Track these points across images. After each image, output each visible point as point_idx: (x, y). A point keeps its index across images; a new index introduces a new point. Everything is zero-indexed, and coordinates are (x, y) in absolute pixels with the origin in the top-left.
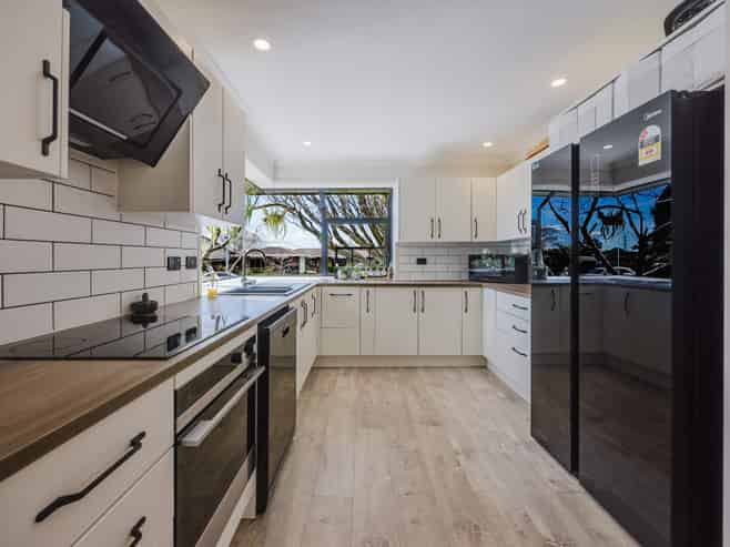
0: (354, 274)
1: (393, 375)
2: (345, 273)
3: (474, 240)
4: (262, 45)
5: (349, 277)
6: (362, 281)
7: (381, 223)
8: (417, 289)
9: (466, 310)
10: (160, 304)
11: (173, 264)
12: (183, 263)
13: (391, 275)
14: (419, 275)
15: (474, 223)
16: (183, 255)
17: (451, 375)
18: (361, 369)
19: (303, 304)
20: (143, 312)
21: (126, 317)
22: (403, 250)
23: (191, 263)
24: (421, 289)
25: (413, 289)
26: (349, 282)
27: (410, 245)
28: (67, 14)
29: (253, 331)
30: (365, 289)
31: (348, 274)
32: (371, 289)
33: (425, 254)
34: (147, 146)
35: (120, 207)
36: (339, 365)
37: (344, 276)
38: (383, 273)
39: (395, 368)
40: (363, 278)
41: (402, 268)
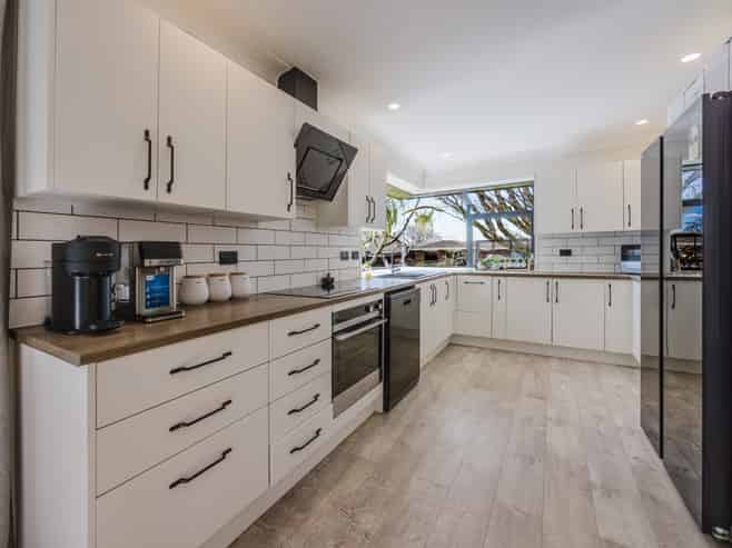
0: (494, 266)
1: (521, 358)
2: (484, 264)
3: (627, 228)
4: (394, 106)
5: (489, 268)
6: (502, 272)
7: (526, 217)
8: (550, 280)
9: (610, 304)
10: (336, 280)
11: (344, 257)
12: (350, 255)
13: (532, 267)
14: (562, 266)
15: (627, 210)
16: (350, 250)
17: (588, 368)
18: (494, 351)
19: (433, 288)
20: (327, 283)
21: (318, 286)
22: (546, 243)
23: (355, 255)
24: (555, 280)
25: (546, 280)
26: (488, 272)
27: (552, 237)
28: (295, 150)
29: (381, 296)
30: (496, 279)
31: (487, 265)
32: (502, 279)
33: (570, 245)
34: (327, 192)
35: (317, 225)
36: (473, 344)
37: (483, 267)
38: (524, 265)
39: (527, 354)
40: (501, 268)
41: (545, 259)
